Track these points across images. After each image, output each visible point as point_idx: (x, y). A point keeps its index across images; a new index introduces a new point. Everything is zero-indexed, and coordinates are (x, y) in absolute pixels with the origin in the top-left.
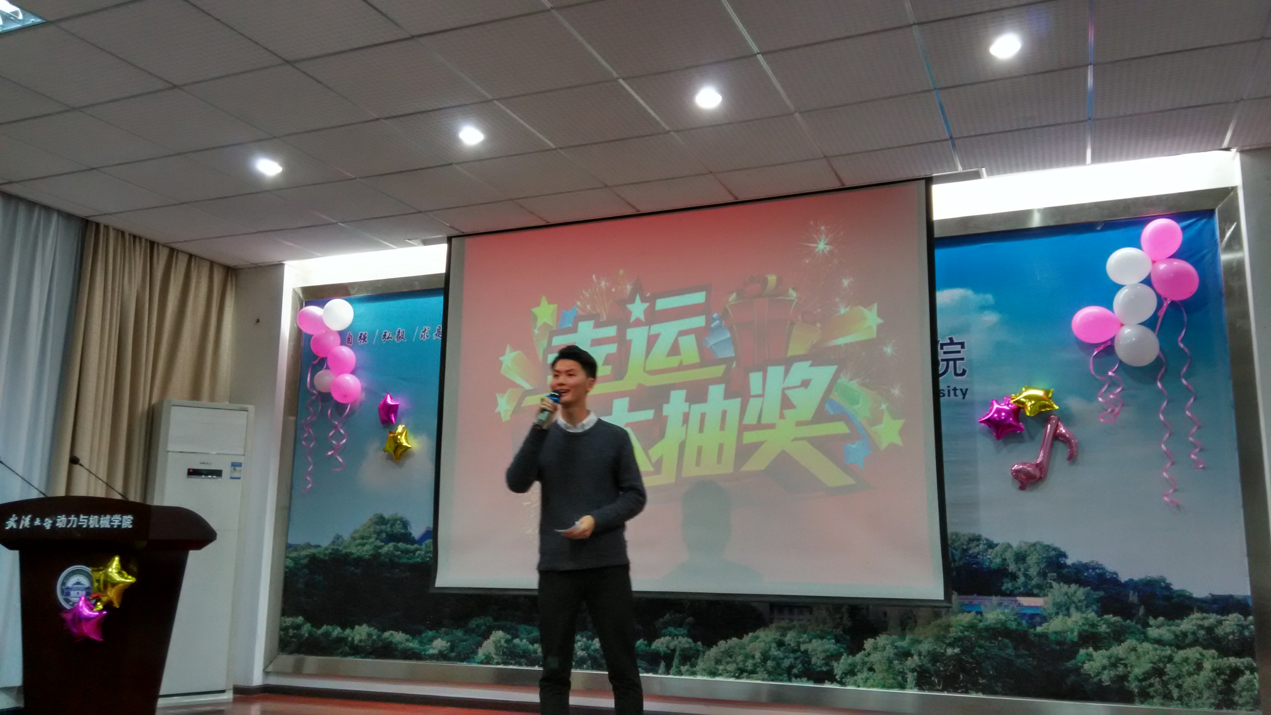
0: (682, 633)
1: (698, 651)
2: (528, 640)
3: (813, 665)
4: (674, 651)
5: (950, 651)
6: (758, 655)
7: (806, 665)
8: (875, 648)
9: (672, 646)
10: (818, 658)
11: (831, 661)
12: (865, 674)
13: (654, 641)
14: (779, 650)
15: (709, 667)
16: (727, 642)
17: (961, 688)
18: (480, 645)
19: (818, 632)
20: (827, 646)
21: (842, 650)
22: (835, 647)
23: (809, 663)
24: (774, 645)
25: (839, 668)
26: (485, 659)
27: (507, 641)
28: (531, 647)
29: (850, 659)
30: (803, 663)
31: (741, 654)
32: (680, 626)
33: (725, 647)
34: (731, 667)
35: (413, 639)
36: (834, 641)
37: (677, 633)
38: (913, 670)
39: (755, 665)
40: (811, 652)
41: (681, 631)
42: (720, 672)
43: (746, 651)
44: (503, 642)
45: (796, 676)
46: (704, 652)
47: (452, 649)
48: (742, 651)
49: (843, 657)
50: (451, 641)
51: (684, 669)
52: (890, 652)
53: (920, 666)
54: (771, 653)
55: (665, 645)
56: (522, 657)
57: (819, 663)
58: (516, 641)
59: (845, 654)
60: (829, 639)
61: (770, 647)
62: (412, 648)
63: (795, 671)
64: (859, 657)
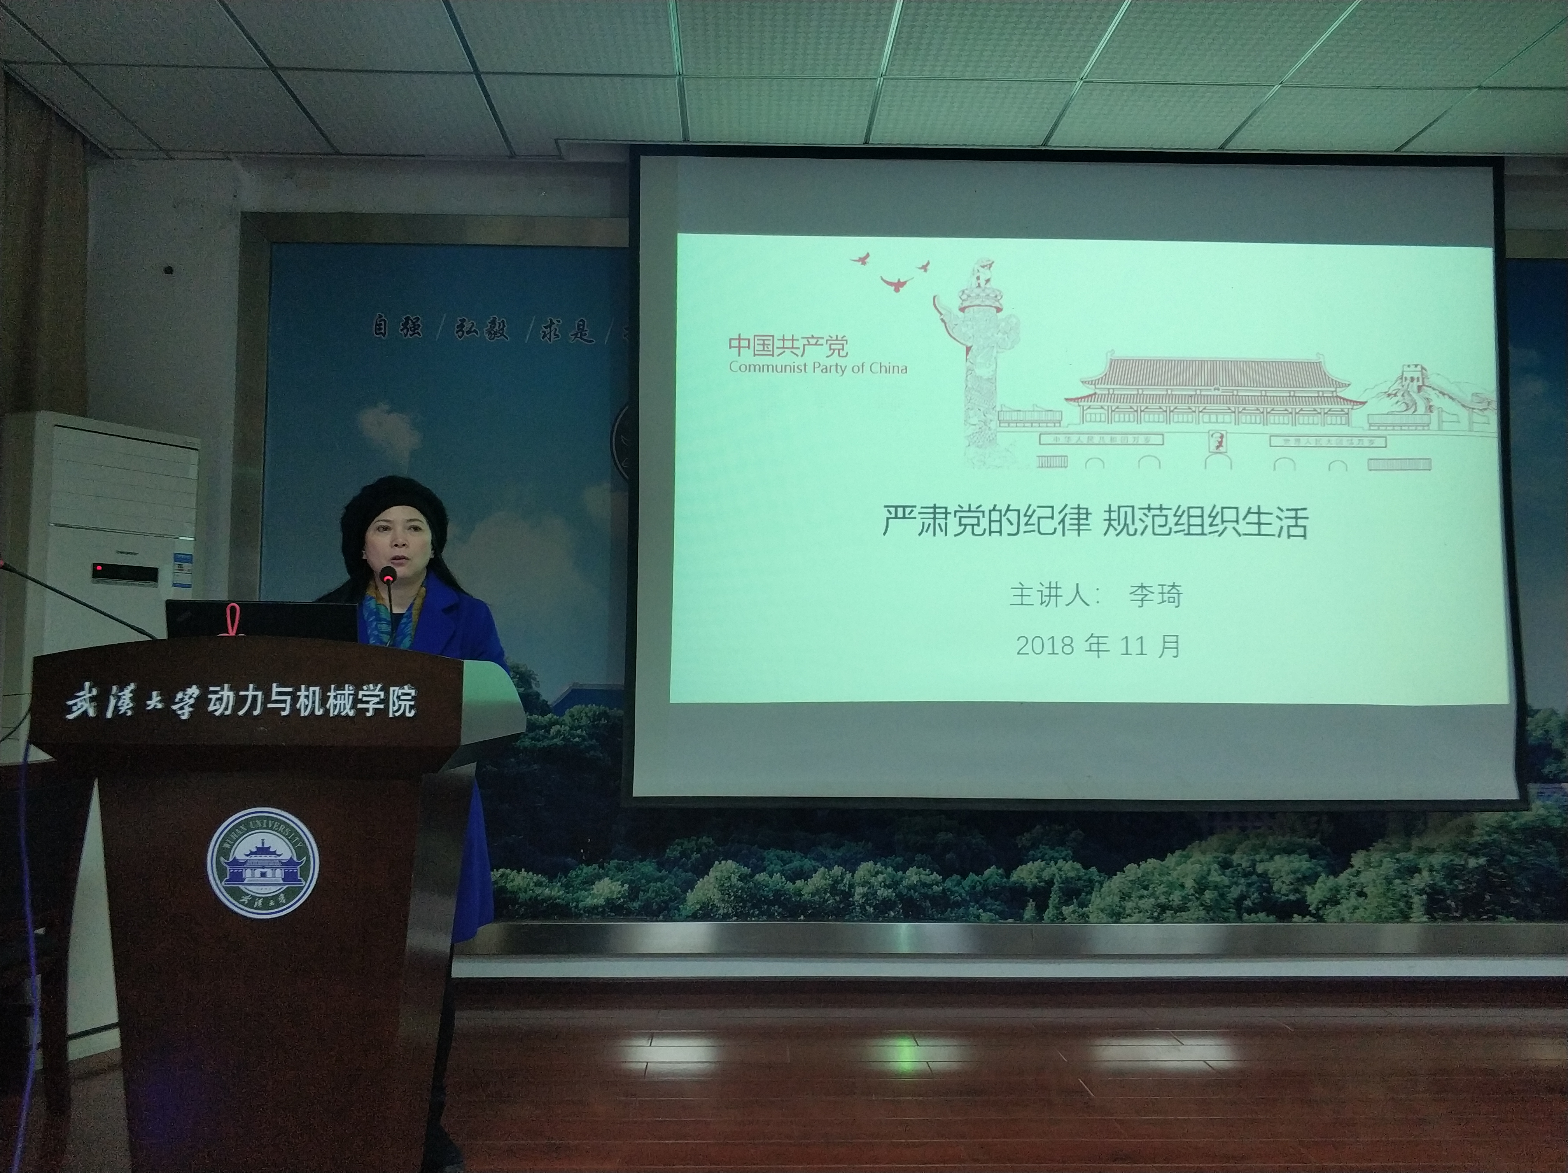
0: (1064, 854)
1: (1091, 881)
2: (783, 874)
3: (1274, 893)
4: (1050, 883)
5: (1472, 863)
6: (1189, 883)
7: (1264, 894)
8: (1368, 864)
9: (1046, 875)
10: (1283, 882)
11: (1303, 885)
12: (1353, 900)
13: (1015, 868)
14: (1224, 874)
15: (1110, 905)
16: (1139, 865)
17: (1486, 913)
18: (690, 885)
19: (1284, 844)
20: (1296, 865)
21: (1319, 869)
22: (1308, 865)
23: (1269, 890)
24: (1216, 866)
25: (1314, 895)
26: (700, 909)
27: (740, 879)
28: (789, 885)
29: (1331, 881)
30: (1261, 890)
31: (1162, 883)
32: (1062, 843)
33: (1136, 874)
34: (1147, 903)
35: (551, 881)
36: (1306, 856)
37: (1056, 855)
38: (1421, 892)
39: (1184, 898)
40: (1273, 874)
41: (1062, 851)
42: (1127, 912)
43: (1170, 878)
44: (734, 879)
45: (1250, 911)
46: (1101, 884)
47: (633, 894)
48: (1165, 879)
49: (1320, 879)
50: (631, 882)
51: (1066, 910)
52: (1389, 866)
53: (1431, 886)
54: (1210, 878)
55: (1035, 873)
56: (771, 903)
57: (1285, 889)
58: (761, 877)
59: (1323, 875)
60: (1300, 855)
61: (1209, 870)
62: (550, 898)
63: (1248, 903)
64: (1343, 878)
